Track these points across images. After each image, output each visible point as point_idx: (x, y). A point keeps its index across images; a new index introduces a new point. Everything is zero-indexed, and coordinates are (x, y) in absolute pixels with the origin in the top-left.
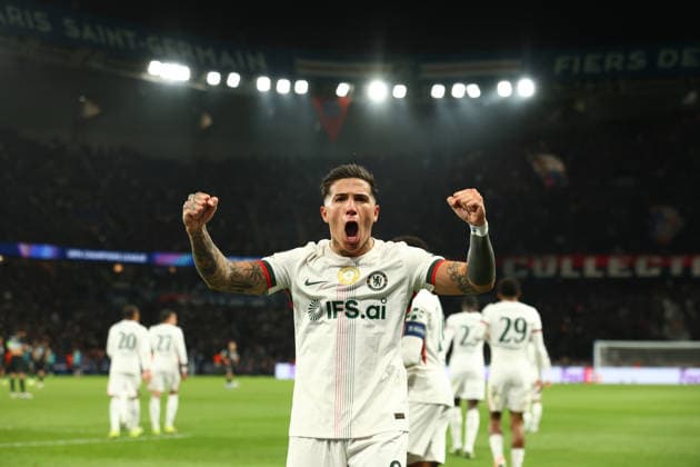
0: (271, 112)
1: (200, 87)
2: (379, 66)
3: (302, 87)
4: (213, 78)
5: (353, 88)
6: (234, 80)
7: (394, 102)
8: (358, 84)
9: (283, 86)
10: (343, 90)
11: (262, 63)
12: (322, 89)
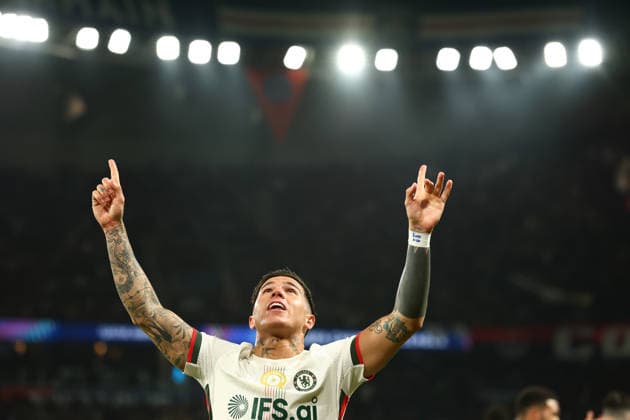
0: (179, 92)
1: (64, 52)
2: (353, 19)
3: (230, 53)
4: (87, 39)
5: (313, 56)
6: (120, 41)
7: (377, 77)
8: (320, 47)
9: (200, 52)
10: (295, 57)
11: (166, 16)
12: (262, 56)
